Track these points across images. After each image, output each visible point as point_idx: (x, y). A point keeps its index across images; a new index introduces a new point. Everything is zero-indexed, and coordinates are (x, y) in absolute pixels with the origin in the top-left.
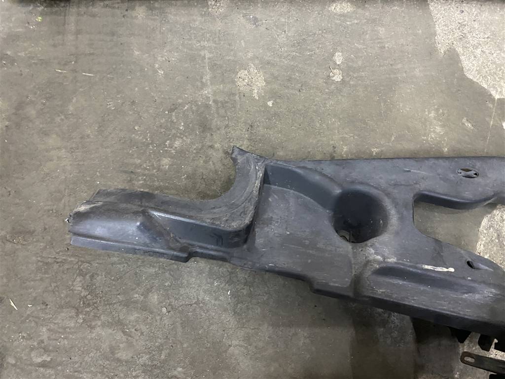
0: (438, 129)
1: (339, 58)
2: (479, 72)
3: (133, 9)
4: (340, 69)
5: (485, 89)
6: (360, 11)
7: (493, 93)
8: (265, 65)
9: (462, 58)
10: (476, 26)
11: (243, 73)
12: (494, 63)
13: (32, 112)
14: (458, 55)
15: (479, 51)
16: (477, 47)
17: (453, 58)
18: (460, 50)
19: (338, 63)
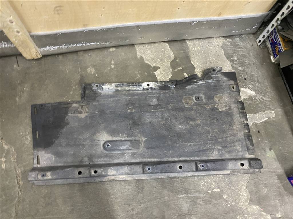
0: (139, 76)
1: (113, 62)
2: (148, 61)
3: (59, 56)
4: (113, 64)
5: (150, 65)
6: (118, 50)
7: (152, 65)
8: (94, 66)
9: (144, 58)
10: (147, 50)
11: (89, 69)
12: (152, 58)
13: (36, 85)
14: (143, 57)
15: (148, 56)
16: (148, 55)
17: (141, 58)
18: (143, 56)
19: (113, 63)
